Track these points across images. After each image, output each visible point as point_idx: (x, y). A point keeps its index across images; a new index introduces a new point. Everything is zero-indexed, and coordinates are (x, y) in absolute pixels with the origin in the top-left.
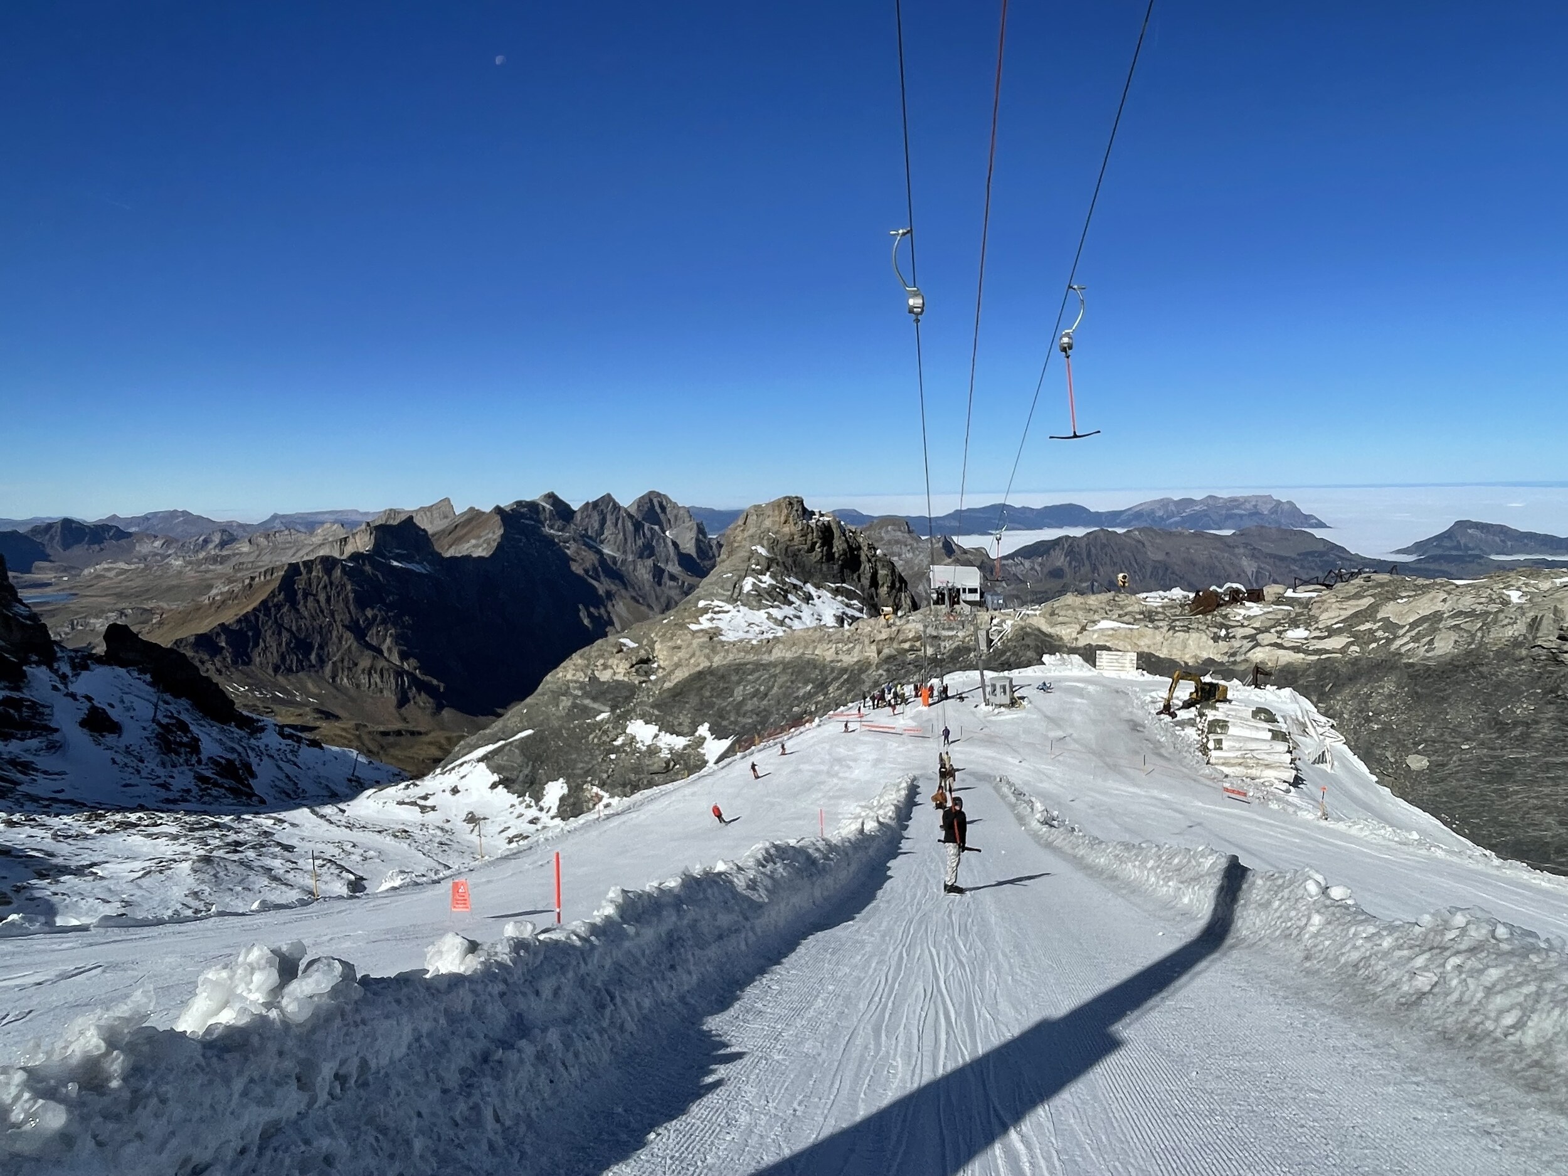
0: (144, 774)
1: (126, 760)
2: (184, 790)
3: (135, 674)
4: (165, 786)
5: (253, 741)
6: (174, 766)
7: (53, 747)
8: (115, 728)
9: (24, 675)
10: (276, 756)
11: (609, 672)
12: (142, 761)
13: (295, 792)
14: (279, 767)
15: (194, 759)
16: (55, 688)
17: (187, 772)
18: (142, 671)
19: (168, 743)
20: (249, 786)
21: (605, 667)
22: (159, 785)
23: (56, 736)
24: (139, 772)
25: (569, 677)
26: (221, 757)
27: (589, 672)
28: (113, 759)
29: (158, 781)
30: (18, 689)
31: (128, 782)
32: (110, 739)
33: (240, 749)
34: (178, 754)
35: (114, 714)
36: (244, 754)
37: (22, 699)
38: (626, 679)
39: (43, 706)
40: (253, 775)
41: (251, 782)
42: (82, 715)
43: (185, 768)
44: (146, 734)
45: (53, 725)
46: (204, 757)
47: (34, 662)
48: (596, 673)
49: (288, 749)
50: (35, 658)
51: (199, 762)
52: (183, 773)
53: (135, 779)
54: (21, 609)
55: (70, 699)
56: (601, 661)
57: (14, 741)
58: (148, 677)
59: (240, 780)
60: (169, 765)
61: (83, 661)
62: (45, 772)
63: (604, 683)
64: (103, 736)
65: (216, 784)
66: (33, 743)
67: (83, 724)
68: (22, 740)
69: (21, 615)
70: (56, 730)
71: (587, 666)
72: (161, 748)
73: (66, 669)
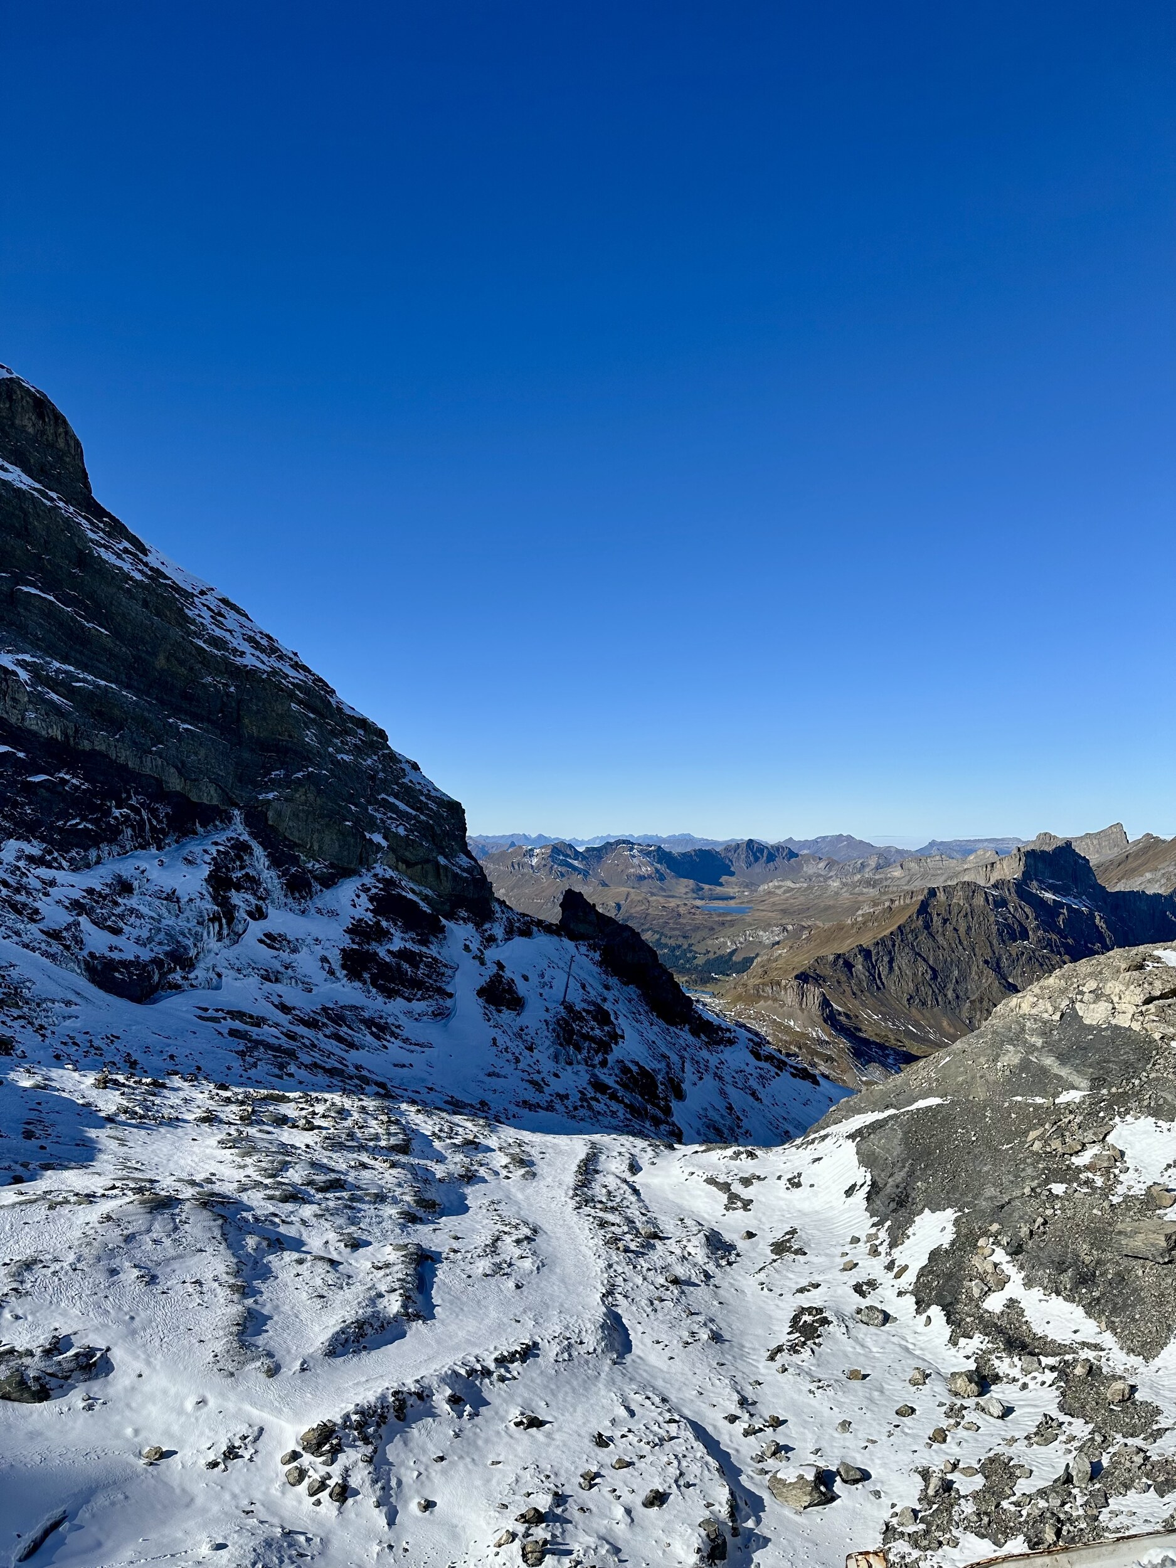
0: (521, 1066)
1: (509, 1044)
2: (558, 1095)
3: (583, 949)
4: (538, 1086)
5: (704, 1053)
6: (570, 1064)
7: (441, 1014)
8: (517, 1003)
9: (442, 929)
10: (728, 1078)
11: (1103, 1008)
12: (530, 1049)
13: (731, 1129)
14: (723, 1093)
15: (598, 1059)
16: (467, 948)
17: (582, 1073)
18: (593, 947)
19: (571, 1032)
20: (668, 1111)
21: (1098, 994)
22: (532, 1082)
23: (449, 1003)
24: (517, 1060)
25: (1026, 1008)
26: (637, 1064)
27: (1064, 1004)
28: (494, 1039)
29: (536, 1077)
30: (424, 942)
31: (497, 1070)
32: (507, 1015)
33: (674, 1058)
34: (578, 1049)
35: (521, 988)
36: (677, 1068)
37: (421, 955)
38: (1136, 1026)
39: (445, 966)
40: (680, 1095)
41: (674, 1104)
42: (482, 982)
43: (582, 1068)
44: (547, 1016)
45: (449, 989)
46: (611, 1058)
47: (464, 919)
48: (1078, 1005)
49: (755, 1074)
50: (464, 914)
51: (604, 1063)
52: (577, 1073)
53: (508, 1069)
54: (463, 860)
55: (477, 962)
56: (1092, 984)
57: (399, 999)
58: (597, 956)
59: (653, 1097)
60: (562, 1059)
61: (524, 927)
62: (406, 1041)
63: (1090, 1028)
64: (500, 1011)
65: (614, 1097)
66: (419, 1006)
67: (481, 992)
68: (409, 1000)
69: (460, 867)
70: (451, 995)
71: (1063, 992)
72: (558, 1036)
73: (498, 931)
